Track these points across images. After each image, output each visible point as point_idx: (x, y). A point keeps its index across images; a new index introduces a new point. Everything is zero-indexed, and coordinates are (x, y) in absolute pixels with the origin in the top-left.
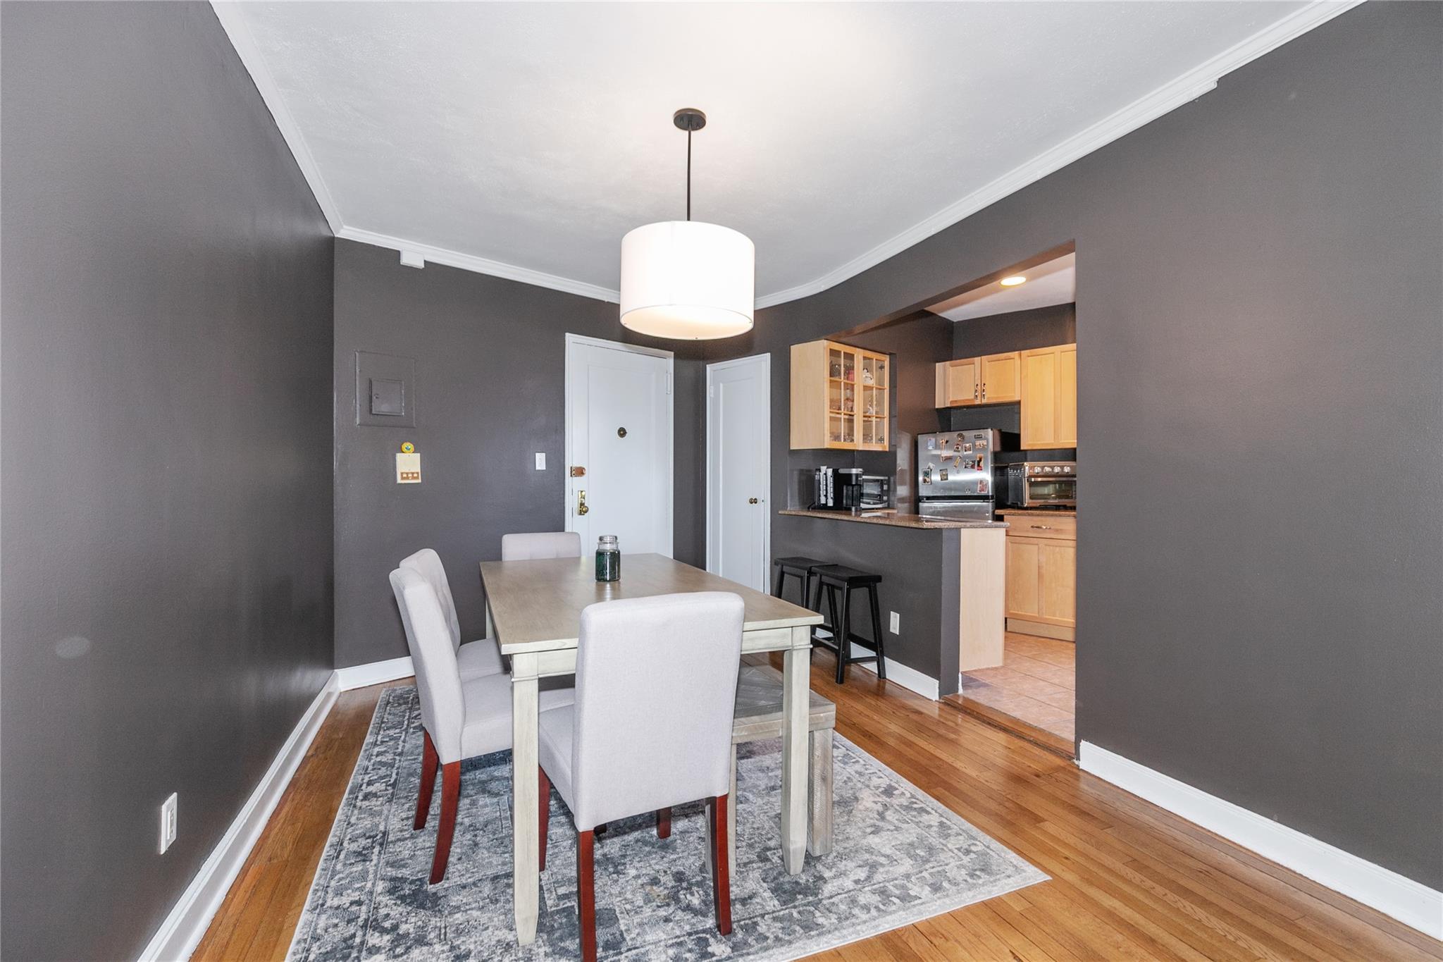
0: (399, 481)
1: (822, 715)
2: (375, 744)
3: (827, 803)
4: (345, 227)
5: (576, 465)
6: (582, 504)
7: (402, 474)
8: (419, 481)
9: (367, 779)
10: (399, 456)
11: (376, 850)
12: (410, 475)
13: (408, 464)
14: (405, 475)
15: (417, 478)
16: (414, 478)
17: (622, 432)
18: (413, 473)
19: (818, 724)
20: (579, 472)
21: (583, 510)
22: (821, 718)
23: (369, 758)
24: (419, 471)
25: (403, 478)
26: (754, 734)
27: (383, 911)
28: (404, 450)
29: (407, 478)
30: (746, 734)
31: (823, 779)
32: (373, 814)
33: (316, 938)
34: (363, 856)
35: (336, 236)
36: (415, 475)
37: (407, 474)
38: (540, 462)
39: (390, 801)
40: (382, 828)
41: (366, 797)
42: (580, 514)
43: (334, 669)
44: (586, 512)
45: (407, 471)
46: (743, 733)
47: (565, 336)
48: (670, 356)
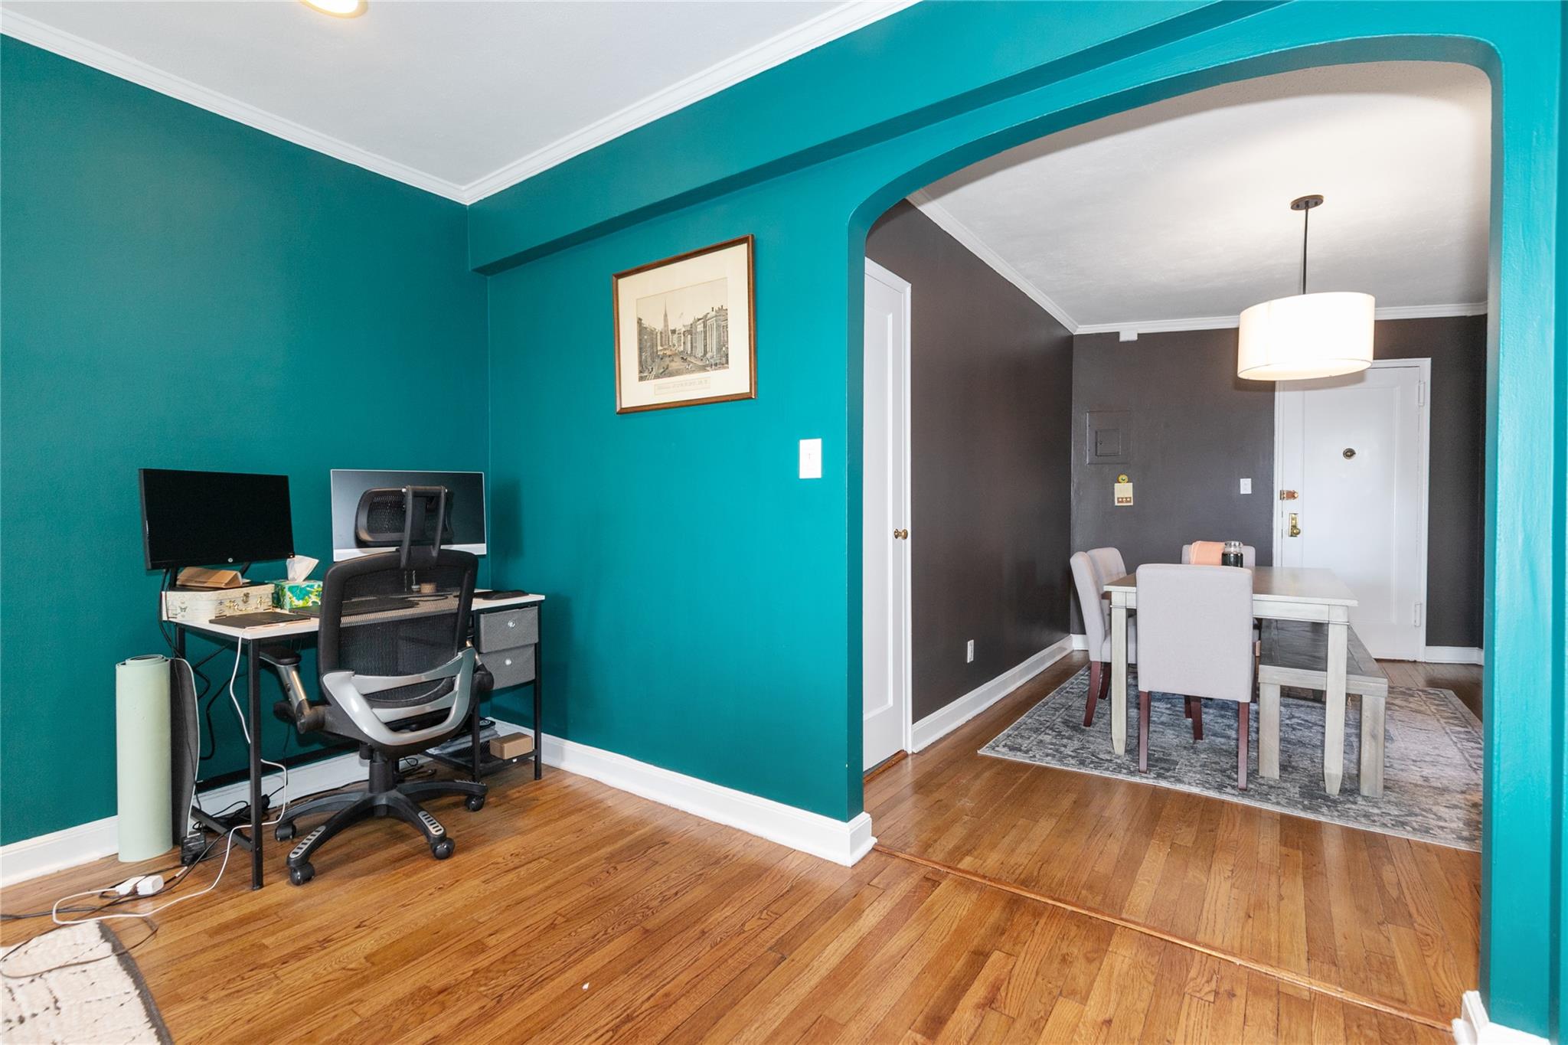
0: (1116, 504)
1: (1371, 684)
2: (1082, 675)
4: (1080, 326)
5: (1286, 489)
6: (1294, 527)
7: (1118, 498)
8: (1132, 504)
9: (1071, 686)
10: (1116, 485)
11: (1063, 710)
12: (1125, 500)
13: (1124, 491)
14: (1120, 500)
15: (1130, 502)
16: (1127, 502)
17: (1349, 453)
18: (1126, 498)
19: (1367, 690)
20: (1291, 495)
21: (1295, 532)
22: (1371, 687)
23: (1076, 679)
24: (1132, 496)
25: (1119, 502)
26: (1296, 682)
27: (1056, 726)
28: (1120, 480)
29: (1122, 502)
30: (1288, 680)
32: (1067, 698)
33: (1025, 724)
34: (1056, 710)
35: (1074, 334)
36: (1129, 500)
37: (1122, 498)
38: (1246, 486)
39: (1079, 697)
40: (1070, 704)
41: (1067, 692)
42: (1291, 536)
43: (1069, 633)
44: (1298, 533)
45: (1122, 496)
48: (1426, 363)
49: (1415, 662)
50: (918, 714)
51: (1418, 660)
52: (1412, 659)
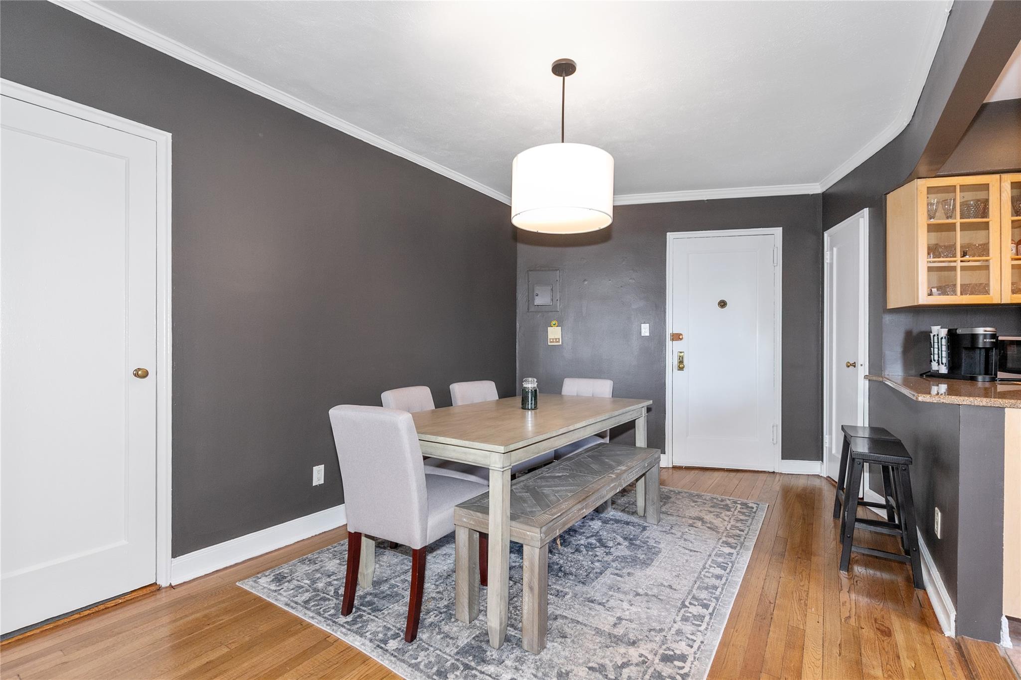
0: (549, 343)
1: (528, 533)
3: (533, 610)
5: (674, 332)
6: (681, 362)
8: (560, 343)
10: (549, 329)
12: (554, 340)
13: (555, 333)
14: (552, 340)
16: (556, 342)
17: (723, 304)
18: (556, 339)
19: (525, 539)
20: (677, 337)
21: (681, 366)
22: (528, 536)
24: (560, 337)
25: (551, 342)
26: (478, 526)
28: (553, 325)
29: (553, 342)
30: (473, 523)
31: (530, 588)
36: (558, 340)
37: (553, 339)
38: (645, 330)
42: (679, 370)
44: (684, 368)
45: (553, 338)
46: (471, 522)
47: (666, 235)
48: (778, 231)
49: (774, 472)
50: (178, 549)
51: (776, 471)
52: (771, 470)
